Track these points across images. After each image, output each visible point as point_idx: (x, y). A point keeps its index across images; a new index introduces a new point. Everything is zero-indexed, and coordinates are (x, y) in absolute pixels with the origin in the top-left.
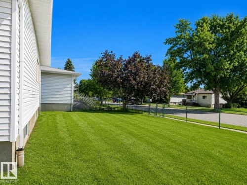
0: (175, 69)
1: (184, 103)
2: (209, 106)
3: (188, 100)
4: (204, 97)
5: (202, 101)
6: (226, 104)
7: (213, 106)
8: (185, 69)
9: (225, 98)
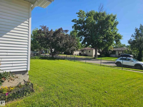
0: (77, 37)
1: (80, 54)
2: (92, 56)
3: (82, 53)
4: (89, 52)
5: (89, 54)
6: (100, 55)
7: (94, 56)
8: (82, 37)
9: (99, 52)
